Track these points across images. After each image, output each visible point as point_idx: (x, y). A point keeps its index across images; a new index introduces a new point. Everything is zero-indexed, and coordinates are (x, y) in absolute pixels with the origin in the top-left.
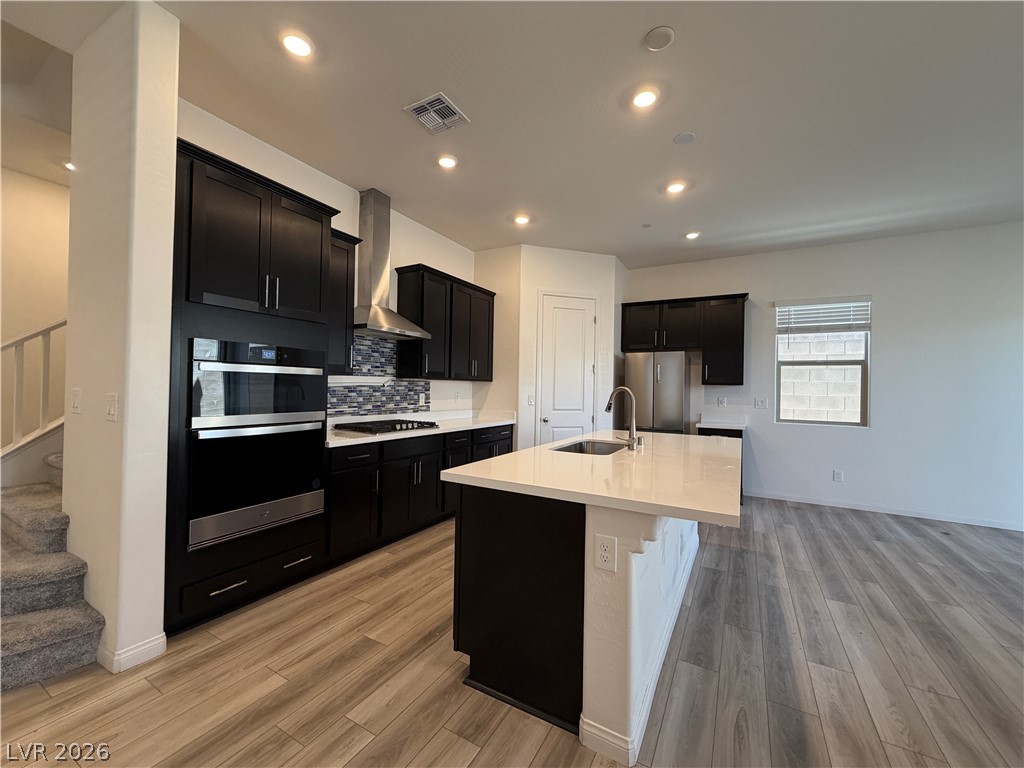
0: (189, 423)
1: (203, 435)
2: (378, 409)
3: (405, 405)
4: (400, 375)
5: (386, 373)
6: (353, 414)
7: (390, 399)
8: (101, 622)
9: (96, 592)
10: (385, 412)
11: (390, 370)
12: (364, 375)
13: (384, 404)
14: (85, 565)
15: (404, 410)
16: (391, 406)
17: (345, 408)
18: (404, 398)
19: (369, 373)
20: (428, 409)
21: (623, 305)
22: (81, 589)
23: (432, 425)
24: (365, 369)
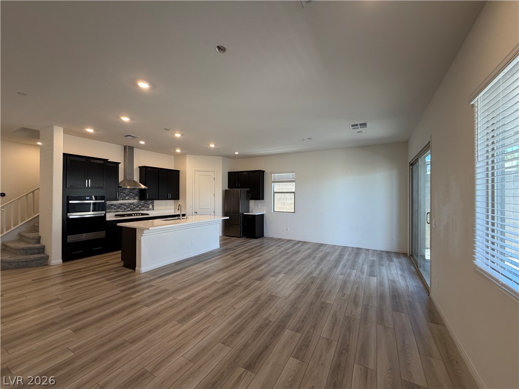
0: (67, 214)
1: (70, 217)
2: (132, 210)
3: (143, 208)
4: (141, 199)
5: (135, 199)
6: (123, 211)
7: (137, 207)
8: (48, 256)
9: (47, 252)
10: (135, 211)
11: (137, 198)
12: (127, 200)
13: (134, 208)
14: (44, 246)
15: (143, 210)
16: (138, 209)
17: (119, 210)
18: (143, 206)
19: (128, 199)
20: (153, 209)
21: (228, 173)
22: (44, 251)
23: (148, 214)
24: (127, 198)
